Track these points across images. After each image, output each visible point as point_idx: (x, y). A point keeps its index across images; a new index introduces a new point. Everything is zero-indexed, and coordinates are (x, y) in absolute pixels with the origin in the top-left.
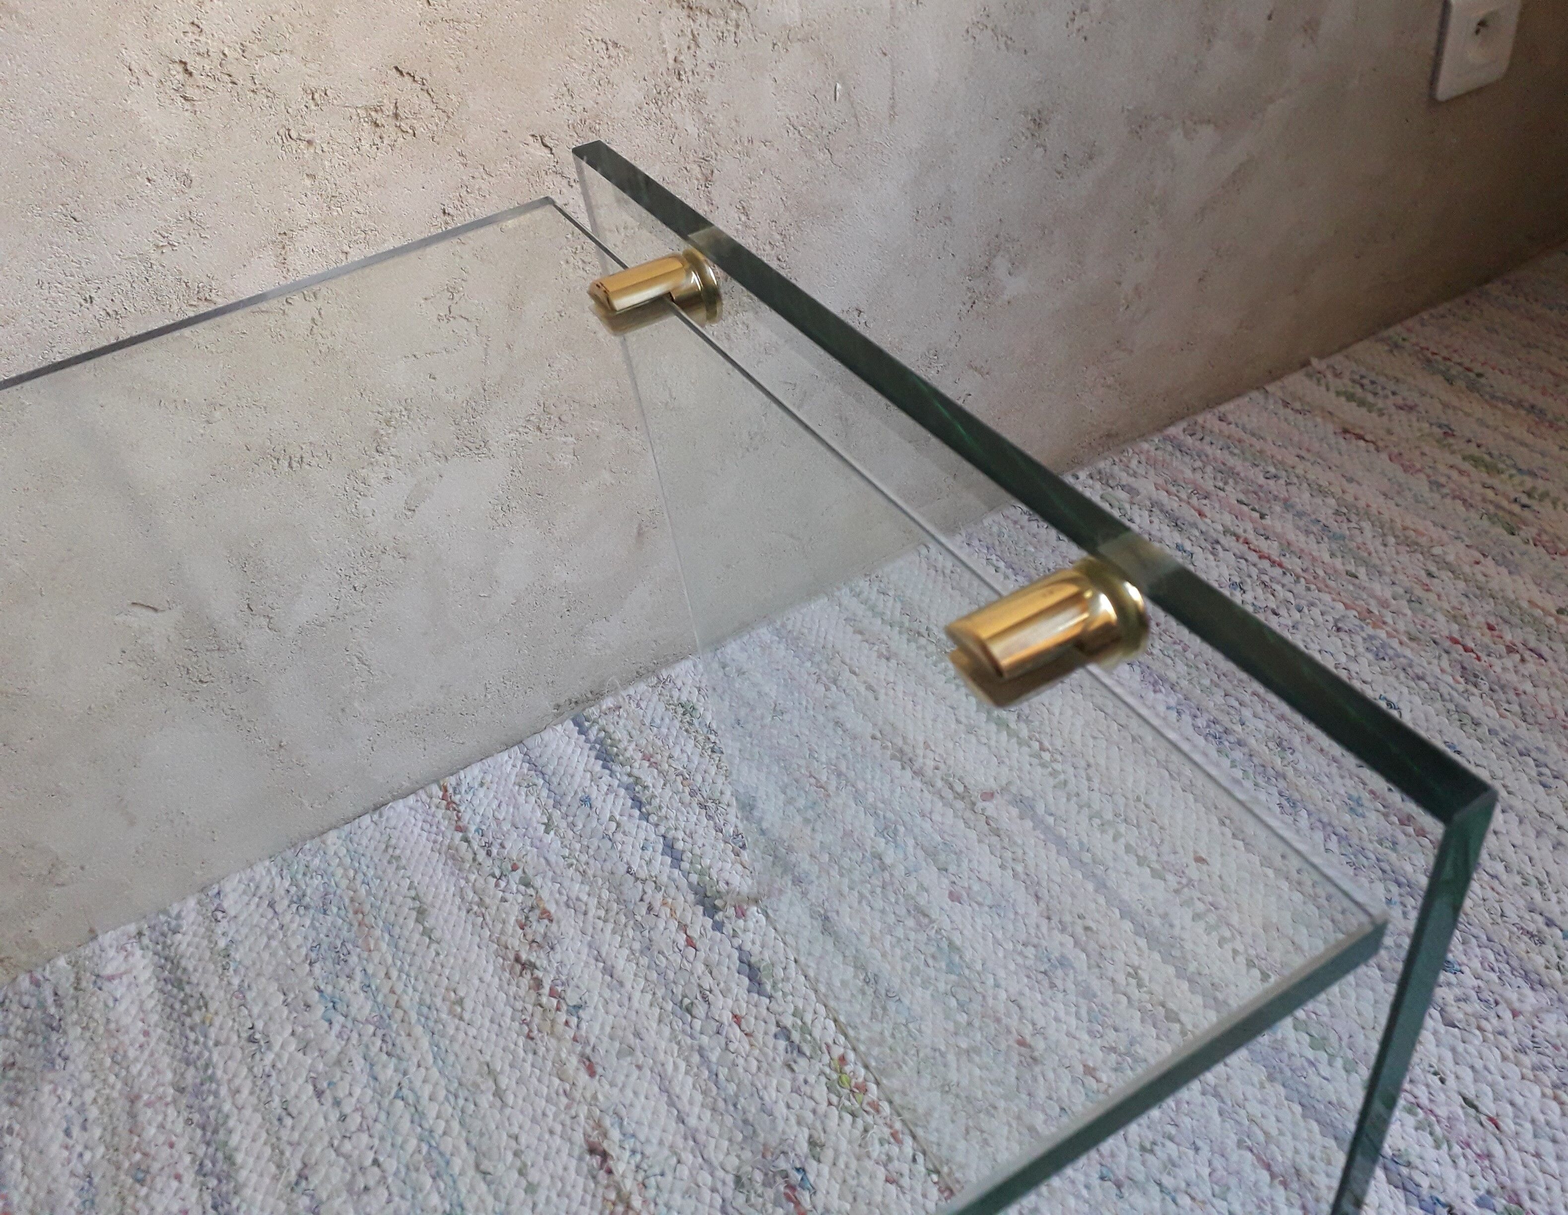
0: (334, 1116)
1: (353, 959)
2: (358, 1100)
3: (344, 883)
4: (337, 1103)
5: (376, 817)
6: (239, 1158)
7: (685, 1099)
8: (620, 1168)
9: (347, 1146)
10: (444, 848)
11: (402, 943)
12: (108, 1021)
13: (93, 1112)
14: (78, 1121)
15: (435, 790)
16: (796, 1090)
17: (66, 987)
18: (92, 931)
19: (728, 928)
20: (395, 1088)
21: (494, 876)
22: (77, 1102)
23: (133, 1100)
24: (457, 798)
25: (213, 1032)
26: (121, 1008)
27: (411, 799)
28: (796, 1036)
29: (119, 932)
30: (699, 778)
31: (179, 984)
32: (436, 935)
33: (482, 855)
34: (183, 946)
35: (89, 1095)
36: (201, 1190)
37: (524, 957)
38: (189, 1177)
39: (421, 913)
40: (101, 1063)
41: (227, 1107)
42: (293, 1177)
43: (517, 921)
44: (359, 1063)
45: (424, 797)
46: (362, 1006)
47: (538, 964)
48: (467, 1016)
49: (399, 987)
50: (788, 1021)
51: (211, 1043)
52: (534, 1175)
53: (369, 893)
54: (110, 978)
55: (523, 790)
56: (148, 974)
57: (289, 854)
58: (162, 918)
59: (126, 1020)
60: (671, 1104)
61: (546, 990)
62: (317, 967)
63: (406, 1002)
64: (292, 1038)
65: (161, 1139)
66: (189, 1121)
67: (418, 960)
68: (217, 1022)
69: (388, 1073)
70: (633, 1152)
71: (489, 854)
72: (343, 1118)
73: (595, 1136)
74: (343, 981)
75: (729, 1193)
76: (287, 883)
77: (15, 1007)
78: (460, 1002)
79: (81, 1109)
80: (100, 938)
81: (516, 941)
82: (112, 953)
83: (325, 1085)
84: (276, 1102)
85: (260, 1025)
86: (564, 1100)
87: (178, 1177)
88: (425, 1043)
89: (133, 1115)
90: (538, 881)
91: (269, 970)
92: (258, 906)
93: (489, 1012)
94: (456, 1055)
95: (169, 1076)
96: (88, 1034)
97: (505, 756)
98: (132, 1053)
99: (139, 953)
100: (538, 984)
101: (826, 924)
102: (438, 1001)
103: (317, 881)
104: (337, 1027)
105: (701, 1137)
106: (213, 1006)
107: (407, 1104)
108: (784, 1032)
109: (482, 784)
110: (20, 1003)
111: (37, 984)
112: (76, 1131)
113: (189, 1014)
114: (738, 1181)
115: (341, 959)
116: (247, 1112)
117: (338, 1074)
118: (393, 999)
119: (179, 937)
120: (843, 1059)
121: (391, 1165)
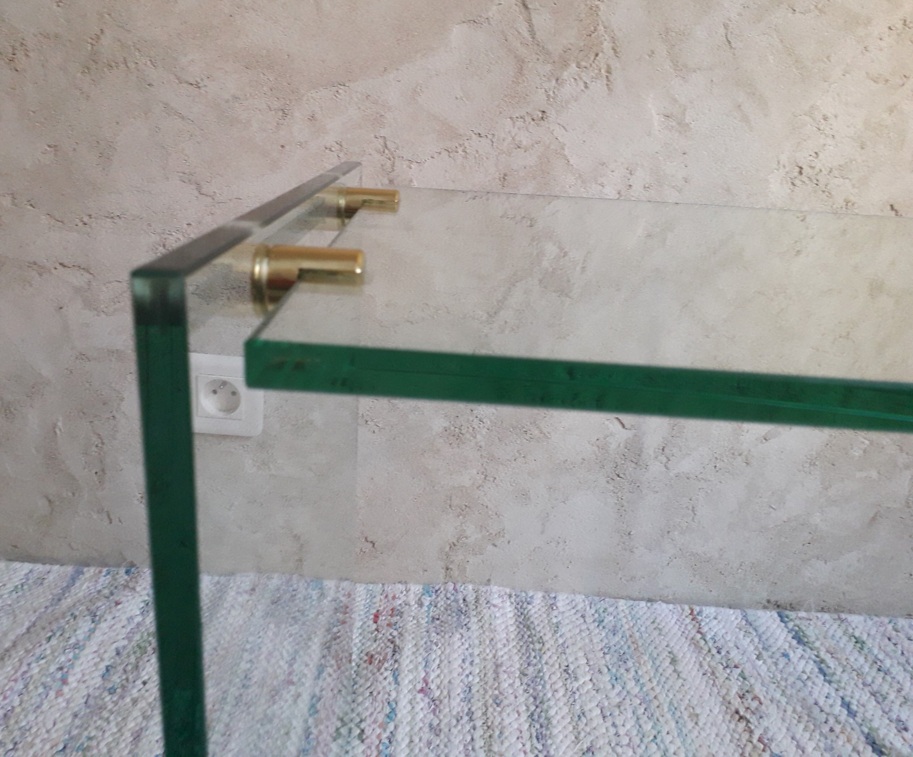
0: (612, 731)
1: (630, 664)
2: (628, 731)
3: (627, 627)
4: (615, 726)
5: (649, 604)
6: (554, 722)
9: (619, 750)
10: (689, 638)
11: (661, 670)
12: (491, 624)
13: (477, 660)
14: (469, 659)
15: (687, 607)
17: (471, 598)
18: (489, 580)
20: (652, 737)
21: (722, 664)
22: (470, 651)
23: (498, 666)
24: (700, 618)
25: (545, 657)
26: (498, 622)
27: (671, 606)
29: (501, 588)
31: (528, 628)
32: (683, 675)
33: (714, 651)
34: (533, 612)
35: (477, 652)
36: (530, 726)
37: (742, 713)
38: (524, 716)
39: (674, 661)
40: (484, 641)
41: (549, 695)
42: (585, 748)
43: (737, 693)
44: (630, 714)
45: (679, 609)
46: (633, 688)
47: (751, 720)
48: (700, 724)
49: (658, 690)
51: (543, 662)
53: (641, 637)
54: (494, 606)
55: (742, 633)
56: (511, 615)
57: (597, 598)
58: (524, 594)
59: (499, 629)
62: (608, 657)
63: (661, 699)
64: (590, 682)
65: (511, 691)
66: (525, 691)
67: (670, 683)
68: (549, 654)
69: (648, 727)
71: (719, 652)
72: (618, 734)
74: (622, 670)
76: (593, 611)
77: (442, 596)
78: (697, 716)
79: (471, 655)
80: (492, 586)
81: (736, 703)
82: (496, 596)
83: (608, 714)
84: (578, 707)
85: (572, 667)
87: (518, 713)
88: (673, 724)
89: (496, 672)
90: (752, 681)
91: (580, 645)
92: (575, 614)
93: (715, 730)
94: (693, 741)
95: (518, 665)
96: (481, 624)
97: (732, 611)
98: (499, 645)
99: (509, 604)
100: (750, 731)
102: (682, 708)
103: (611, 618)
104: (617, 690)
106: (547, 646)
107: (659, 748)
109: (715, 618)
110: (446, 595)
111: (456, 590)
112: (467, 663)
113: (532, 643)
115: (622, 659)
116: (561, 703)
117: (617, 712)
118: (652, 694)
119: (530, 607)
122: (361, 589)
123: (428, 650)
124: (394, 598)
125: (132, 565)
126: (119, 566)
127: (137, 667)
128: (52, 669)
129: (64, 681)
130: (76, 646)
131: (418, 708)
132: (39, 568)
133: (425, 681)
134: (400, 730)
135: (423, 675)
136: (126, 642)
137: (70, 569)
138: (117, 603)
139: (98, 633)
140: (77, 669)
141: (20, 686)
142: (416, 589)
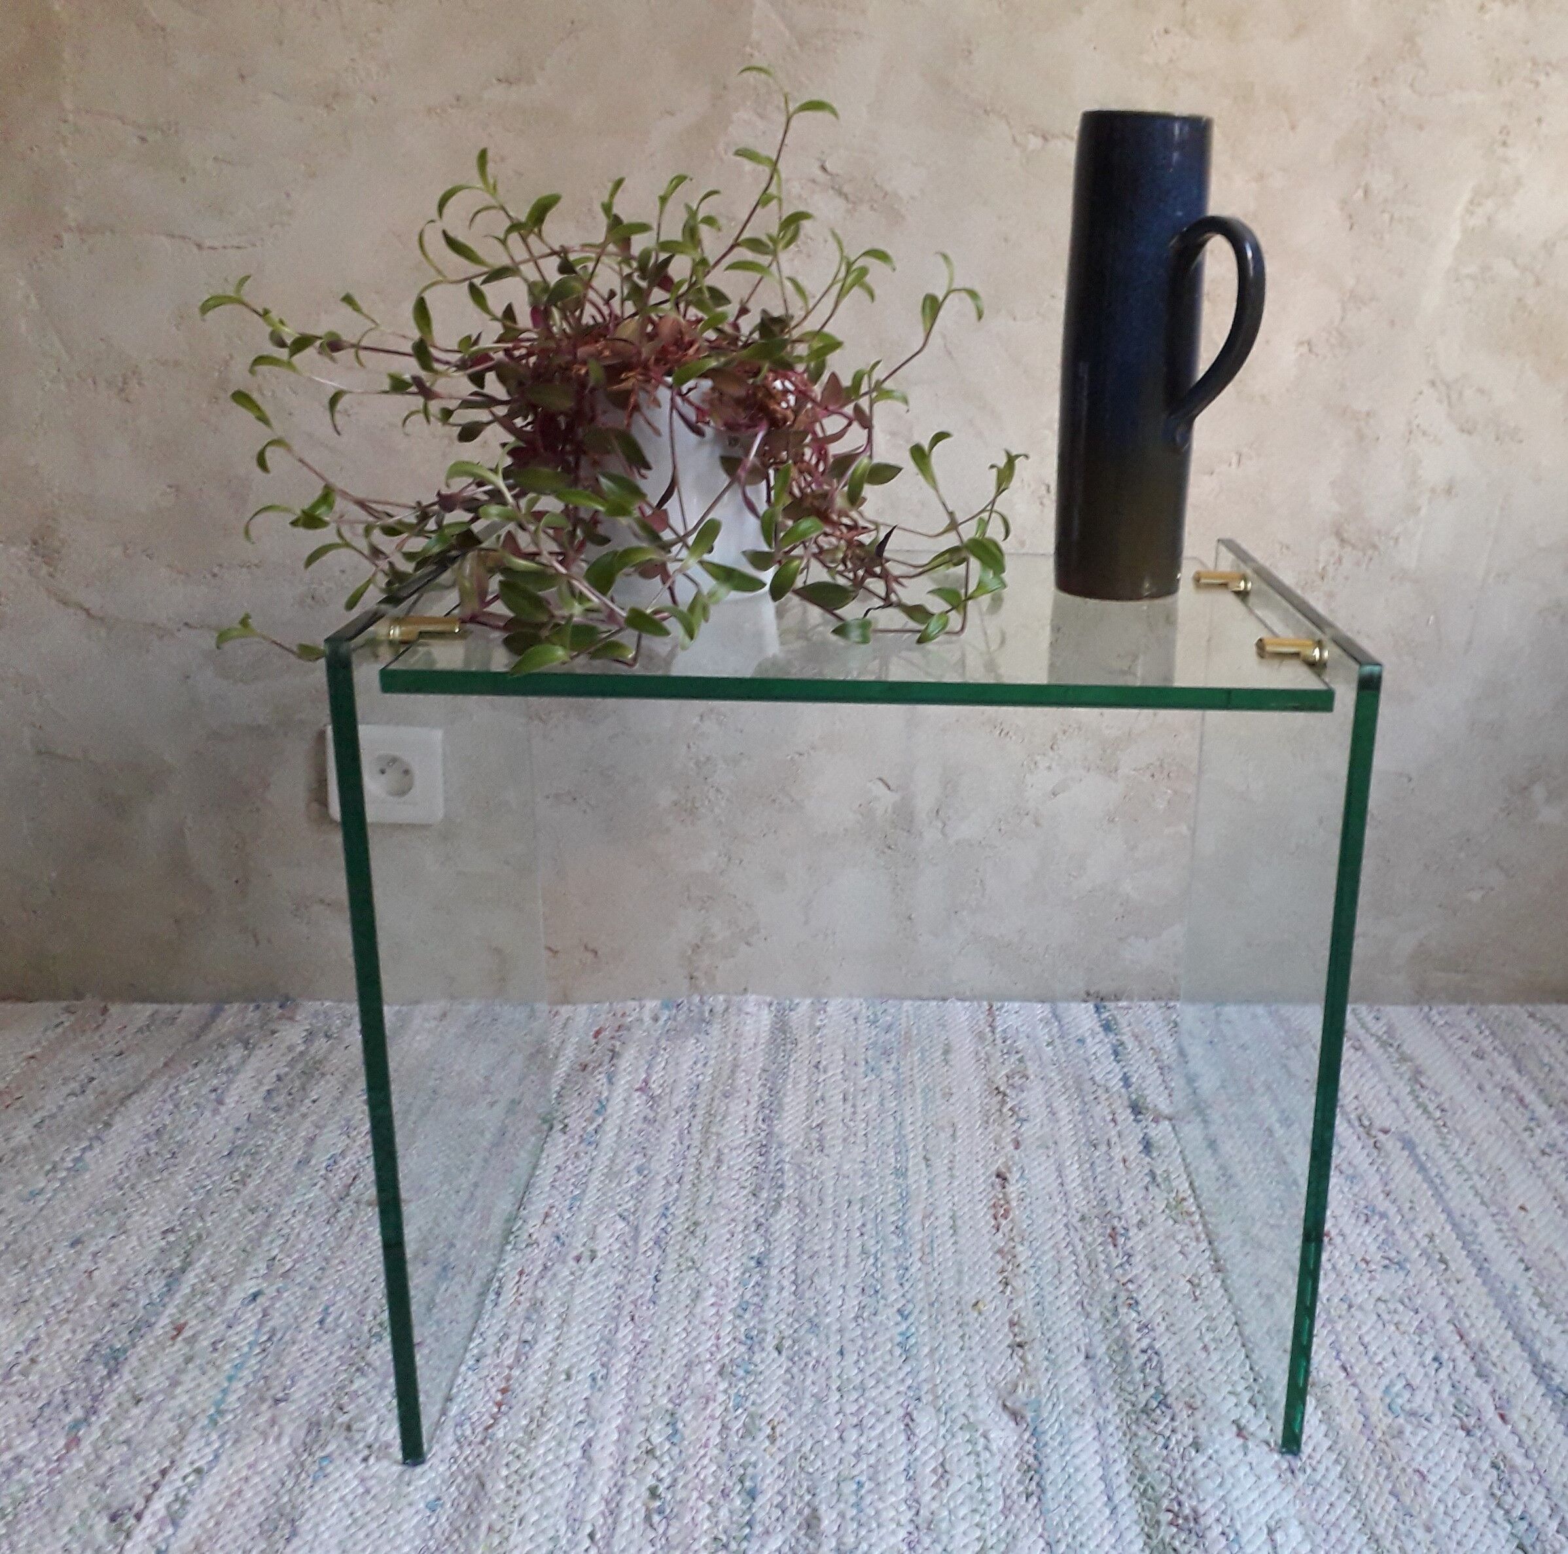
0: (850, 1111)
1: (894, 1057)
2: (867, 1110)
3: (905, 1026)
5: (941, 1004)
6: (787, 1108)
7: (1070, 1179)
8: (1011, 1188)
10: (975, 1032)
11: (928, 1061)
12: (737, 1031)
13: (712, 1063)
14: (703, 1062)
15: (985, 1005)
16: (1144, 1199)
17: (719, 1009)
19: (1144, 1123)
21: (1002, 1052)
22: (706, 1054)
23: (736, 1067)
24: (997, 1013)
25: (795, 1057)
26: (747, 1028)
27: (967, 1004)
28: (1159, 1180)
29: (760, 998)
31: (784, 1033)
32: (952, 1064)
33: (999, 1042)
34: (794, 1018)
35: (713, 1055)
36: (758, 1112)
37: (1001, 1090)
38: (754, 1106)
39: (947, 1052)
40: (726, 1045)
41: (789, 1087)
42: (814, 1125)
43: (1006, 1074)
44: (875, 1097)
45: (976, 1006)
47: (1009, 1095)
48: (952, 1101)
49: (917, 1077)
50: (1158, 1172)
51: (792, 1061)
52: (956, 1174)
53: (918, 1034)
55: (1042, 1025)
56: (768, 1022)
57: (877, 1002)
58: (787, 1002)
59: (747, 1035)
60: (1059, 1177)
61: (1008, 1106)
62: (870, 1053)
64: (840, 1075)
65: (745, 1087)
67: (934, 1070)
68: (800, 1053)
69: (891, 1106)
70: (1024, 1186)
71: (1004, 1042)
73: (1003, 1172)
74: (882, 1063)
75: (1073, 1221)
76: (869, 1014)
77: (684, 1010)
78: (951, 1095)
79: (706, 1059)
80: (748, 996)
81: (1000, 1082)
82: (752, 1005)
83: (851, 1098)
84: (818, 1095)
85: (824, 1063)
88: (921, 1103)
89: (733, 1072)
91: (840, 1044)
92: (847, 1017)
93: (966, 1105)
94: (936, 1114)
96: (724, 1031)
97: (1040, 1006)
98: (744, 1050)
99: (766, 1012)
100: (1004, 1102)
101: (1212, 1144)
103: (889, 1019)
105: (1070, 1196)
106: (801, 1047)
108: (1152, 1174)
109: (1016, 1013)
110: (688, 1009)
112: (699, 1065)
113: (784, 1045)
114: (1083, 1219)
115: (887, 1054)
117: (861, 1096)
118: (909, 1080)
119: (792, 1014)
120: (1184, 1199)
122: (582, 1009)
123: (654, 1055)
124: (623, 1016)
125: (286, 998)
127: (303, 1089)
128: (205, 1091)
129: (220, 1102)
130: (229, 1071)
131: (633, 1105)
133: (646, 1082)
134: (609, 1123)
135: (644, 1076)
136: (288, 1069)
140: (234, 1092)
141: (169, 1107)
142: (652, 1005)
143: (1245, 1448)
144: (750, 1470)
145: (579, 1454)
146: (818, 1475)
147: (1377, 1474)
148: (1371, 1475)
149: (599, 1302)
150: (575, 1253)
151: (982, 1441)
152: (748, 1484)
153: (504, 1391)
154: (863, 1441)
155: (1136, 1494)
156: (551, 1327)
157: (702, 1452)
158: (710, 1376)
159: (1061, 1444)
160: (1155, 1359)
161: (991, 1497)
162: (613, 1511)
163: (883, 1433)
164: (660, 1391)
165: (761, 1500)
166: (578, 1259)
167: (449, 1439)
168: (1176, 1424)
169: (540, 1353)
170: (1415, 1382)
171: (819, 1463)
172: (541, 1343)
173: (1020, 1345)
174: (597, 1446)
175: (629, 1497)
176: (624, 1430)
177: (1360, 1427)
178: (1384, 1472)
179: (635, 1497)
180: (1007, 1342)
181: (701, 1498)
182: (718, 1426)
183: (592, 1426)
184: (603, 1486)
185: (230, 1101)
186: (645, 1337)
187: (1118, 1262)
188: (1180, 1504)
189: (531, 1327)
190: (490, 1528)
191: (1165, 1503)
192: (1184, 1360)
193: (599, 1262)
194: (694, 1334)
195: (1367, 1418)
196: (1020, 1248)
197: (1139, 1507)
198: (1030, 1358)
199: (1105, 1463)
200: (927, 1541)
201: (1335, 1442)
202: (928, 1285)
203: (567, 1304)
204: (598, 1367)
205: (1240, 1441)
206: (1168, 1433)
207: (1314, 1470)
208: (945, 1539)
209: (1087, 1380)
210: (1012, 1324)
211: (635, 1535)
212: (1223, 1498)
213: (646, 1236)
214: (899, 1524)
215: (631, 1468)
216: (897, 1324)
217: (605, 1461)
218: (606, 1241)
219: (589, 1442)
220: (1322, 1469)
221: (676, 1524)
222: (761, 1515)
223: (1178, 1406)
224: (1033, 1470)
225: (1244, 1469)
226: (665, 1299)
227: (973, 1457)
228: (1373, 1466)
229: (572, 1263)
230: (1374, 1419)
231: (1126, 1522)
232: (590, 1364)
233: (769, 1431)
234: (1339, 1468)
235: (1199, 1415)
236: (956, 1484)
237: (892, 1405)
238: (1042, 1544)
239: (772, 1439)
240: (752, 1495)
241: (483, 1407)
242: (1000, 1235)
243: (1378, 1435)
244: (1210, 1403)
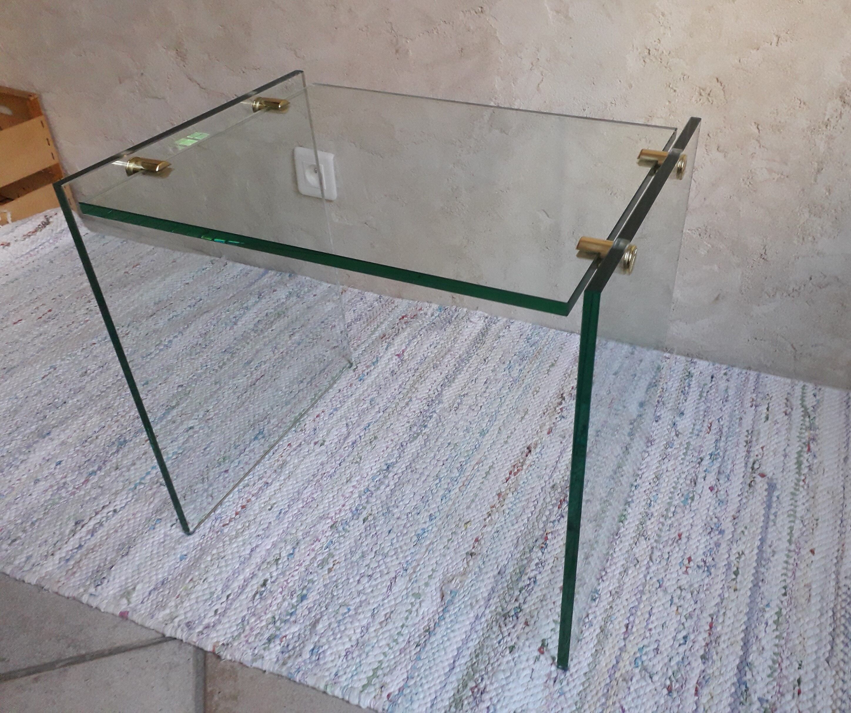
0: (483, 390)
1: (525, 362)
2: (492, 392)
3: (543, 344)
4: (487, 388)
5: (569, 335)
6: (456, 381)
7: (563, 459)
8: (530, 457)
9: (479, 398)
11: (540, 368)
12: (461, 330)
13: (439, 346)
14: (435, 345)
17: (461, 316)
20: (502, 396)
22: (438, 341)
23: (449, 351)
25: (479, 351)
26: (467, 330)
29: (483, 313)
30: (667, 394)
31: (483, 335)
32: (550, 373)
34: (493, 328)
35: (442, 342)
36: (442, 380)
37: (564, 395)
38: (443, 375)
39: (553, 365)
40: (451, 338)
41: (465, 369)
42: (462, 394)
43: (573, 386)
44: (500, 384)
46: (515, 373)
47: (566, 399)
48: (535, 396)
49: (528, 377)
51: (476, 353)
52: (510, 441)
53: (546, 351)
54: (471, 321)
56: (480, 328)
57: (538, 326)
58: (495, 318)
59: (465, 334)
60: (559, 457)
61: (561, 407)
62: (515, 357)
63: (526, 381)
64: (493, 367)
65: (446, 364)
66: (455, 365)
67: (539, 375)
68: (482, 350)
69: (504, 392)
70: (537, 458)
72: (485, 392)
73: (532, 446)
74: (517, 365)
75: (548, 486)
76: (530, 333)
78: (537, 392)
79: (438, 344)
81: (567, 390)
82: (476, 317)
83: (489, 382)
84: (475, 377)
85: (490, 358)
86: (535, 432)
87: (441, 374)
88: (520, 393)
89: (446, 354)
91: (504, 348)
92: (517, 333)
93: (541, 400)
94: (523, 402)
95: (461, 352)
96: (454, 330)
98: (459, 341)
99: (482, 321)
100: (561, 403)
102: (533, 387)
103: (537, 338)
104: (505, 373)
105: (557, 470)
106: (485, 346)
107: (501, 402)
111: (456, 310)
112: (432, 347)
113: (478, 344)
114: (553, 487)
115: (523, 360)
116: (468, 373)
117: (494, 383)
118: (523, 378)
119: (494, 325)
121: (483, 410)
122: (405, 302)
123: (414, 337)
124: (421, 309)
125: (293, 272)
126: (286, 272)
127: (272, 322)
128: (231, 317)
129: (235, 324)
130: (247, 308)
131: (391, 362)
132: (248, 267)
133: (403, 351)
134: (375, 370)
135: (404, 348)
136: (272, 311)
137: (262, 270)
138: (275, 291)
139: (259, 304)
140: (244, 319)
141: (214, 322)
142: (435, 306)
143: (537, 659)
144: (310, 585)
145: (248, 552)
146: (336, 598)
147: (599, 700)
148: (595, 699)
149: (308, 470)
150: (316, 440)
151: (417, 606)
152: (305, 592)
153: (243, 507)
154: (367, 585)
155: (469, 664)
156: (282, 478)
157: (297, 568)
158: (326, 527)
159: (451, 621)
160: (532, 585)
161: (401, 639)
162: (243, 588)
163: (377, 585)
164: (302, 528)
165: (305, 603)
166: (315, 443)
167: (208, 525)
168: (514, 630)
169: (269, 491)
170: (662, 649)
171: (341, 591)
172: (273, 486)
173: (472, 554)
174: (258, 550)
175: (254, 581)
176: (274, 545)
177: (610, 666)
178: (603, 700)
179: (255, 584)
180: (468, 550)
181: (281, 593)
182: (312, 555)
183: (262, 538)
184: (247, 572)
185: (240, 323)
186: (315, 496)
187: (553, 518)
188: (482, 680)
189: (274, 476)
190: (191, 580)
191: (477, 676)
192: (545, 592)
193: (323, 447)
194: (335, 500)
195: (618, 662)
196: (510, 495)
197: (465, 672)
198: (471, 563)
199: (466, 641)
200: (356, 654)
201: (591, 671)
202: (454, 504)
203: (296, 467)
204: (286, 506)
205: (537, 653)
206: (506, 634)
207: (568, 684)
208: (364, 656)
209: (490, 587)
210: (477, 540)
211: (245, 602)
212: (502, 687)
213: (350, 440)
214: (350, 640)
215: (265, 566)
216: (425, 523)
217: (257, 559)
218: (333, 438)
219: (257, 546)
220: (572, 685)
221: (263, 603)
222: (299, 611)
223: (522, 620)
224: (429, 631)
225: (528, 672)
226: (336, 477)
227: (407, 613)
228: (600, 694)
229: (312, 445)
230: (621, 664)
231: (453, 678)
232: (283, 505)
233: (331, 566)
234: (581, 688)
235: (527, 629)
236: (390, 626)
237: (392, 569)
238: (405, 676)
239: (330, 570)
240: (303, 598)
241: (231, 514)
242: (506, 485)
243: (617, 675)
244: (538, 624)
